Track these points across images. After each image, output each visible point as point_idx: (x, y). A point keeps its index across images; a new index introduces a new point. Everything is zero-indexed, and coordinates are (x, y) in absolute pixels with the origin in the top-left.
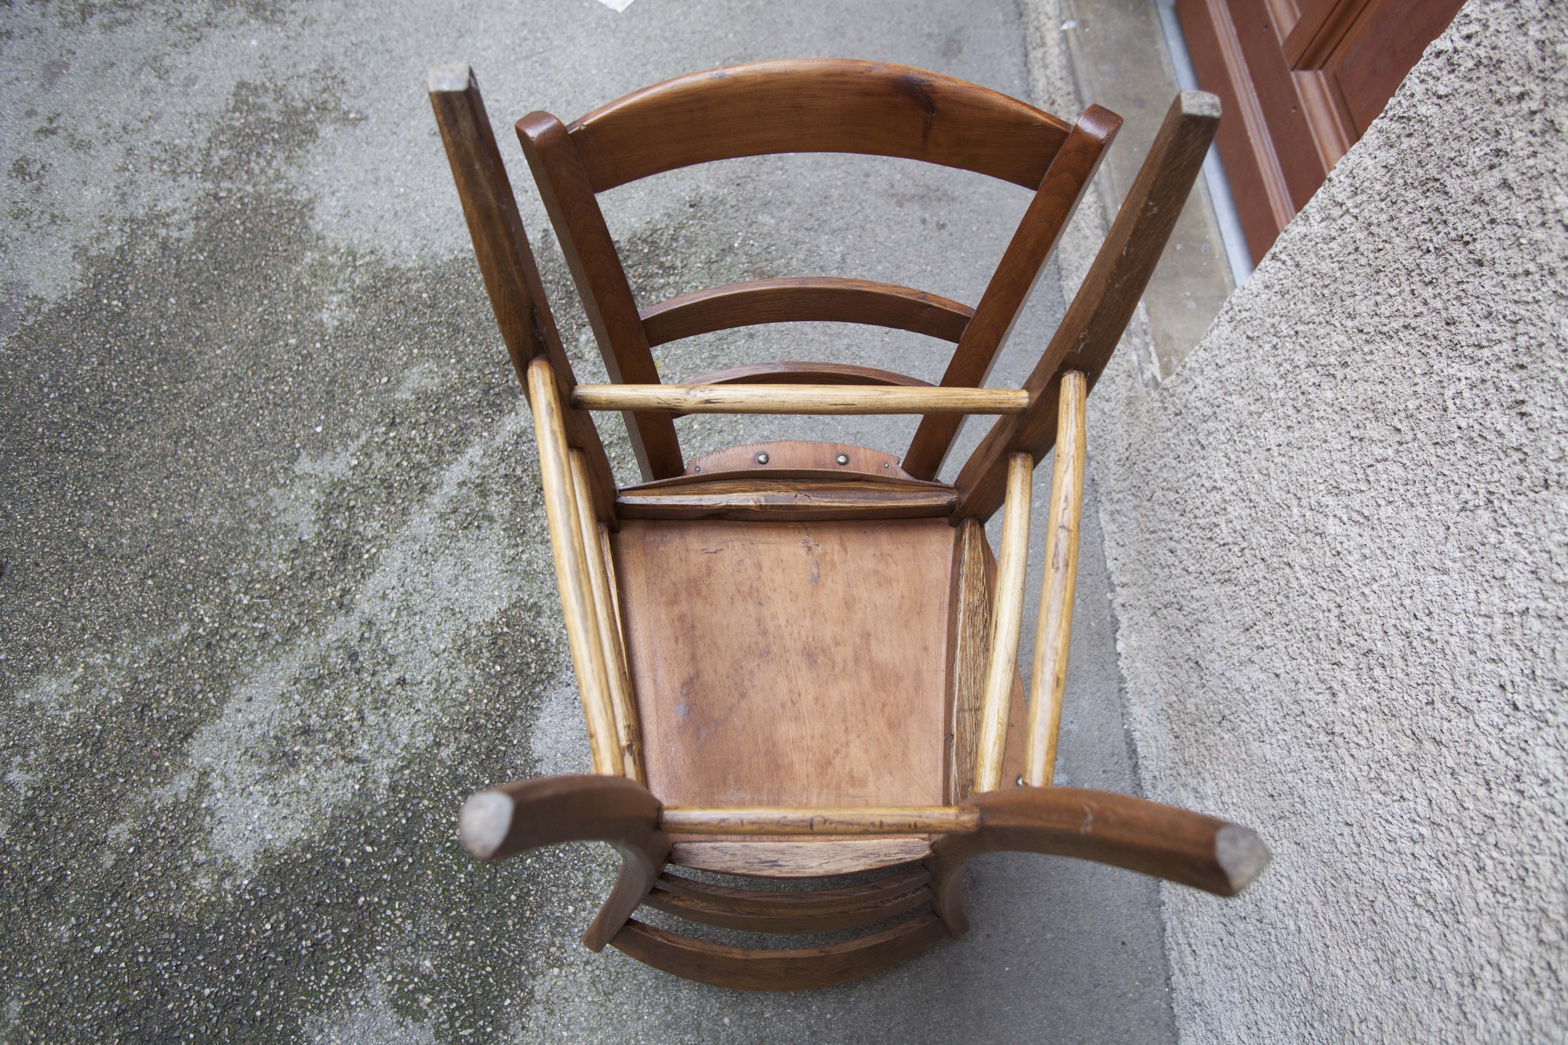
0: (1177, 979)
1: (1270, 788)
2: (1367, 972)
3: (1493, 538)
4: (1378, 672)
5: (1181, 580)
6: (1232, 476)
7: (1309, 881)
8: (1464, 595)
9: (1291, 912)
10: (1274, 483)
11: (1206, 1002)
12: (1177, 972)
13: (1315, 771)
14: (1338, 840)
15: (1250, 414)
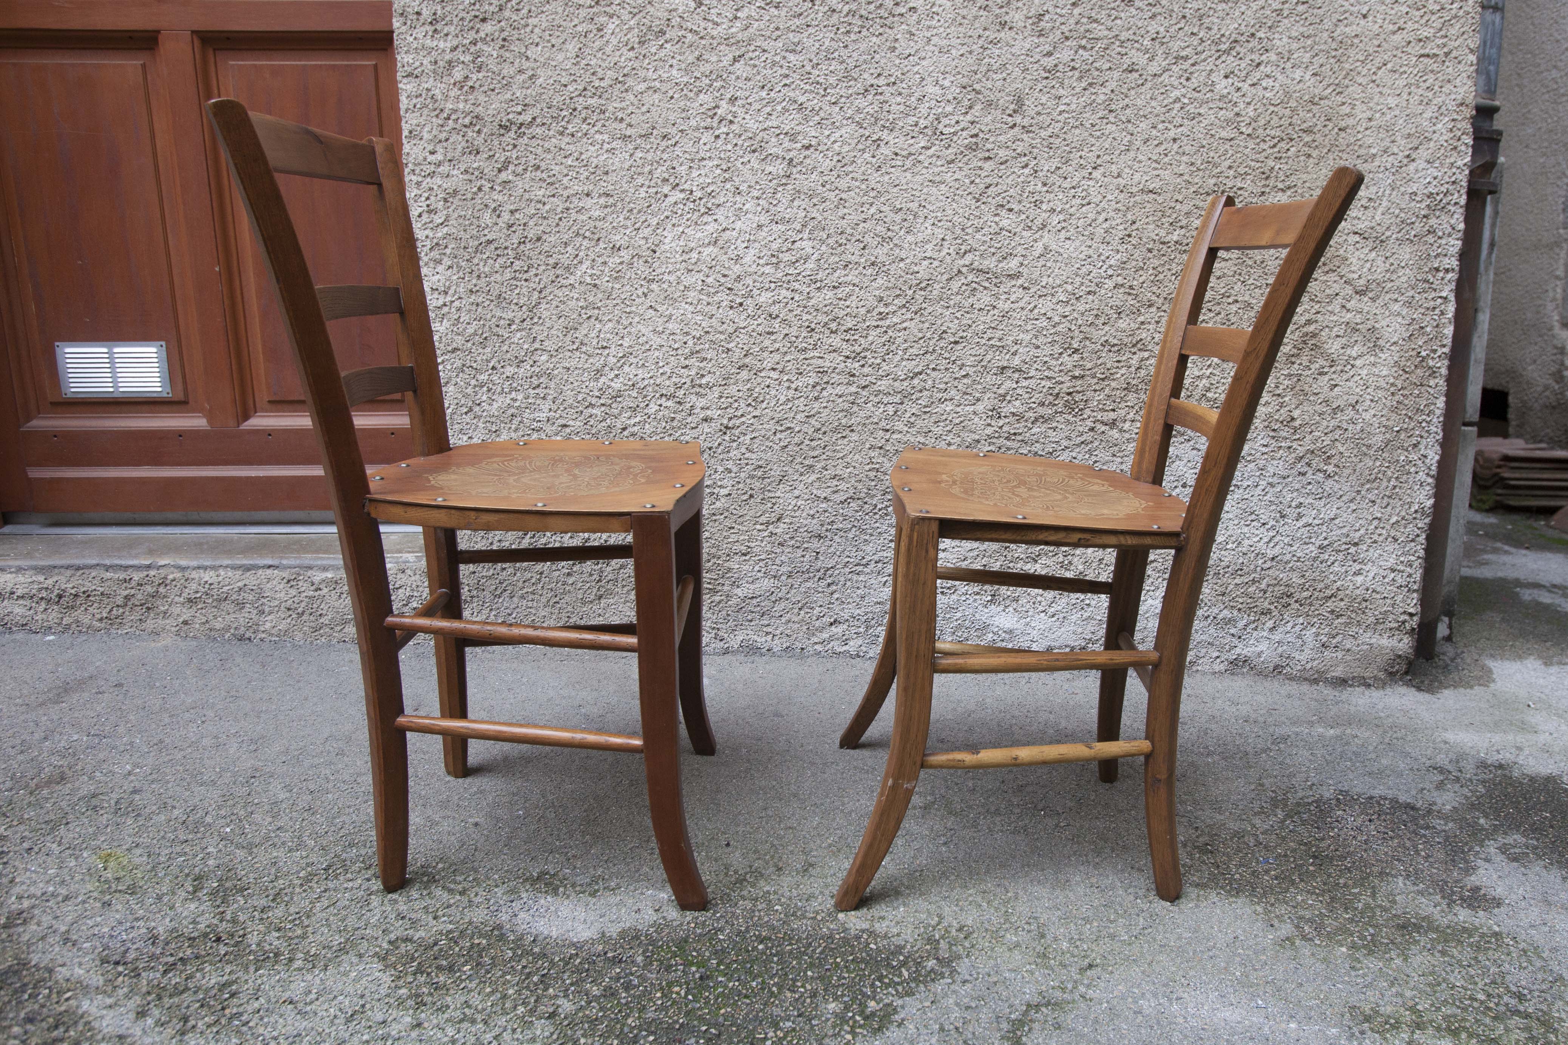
1: (746, 498)
3: (665, 286)
4: (704, 381)
7: (801, 479)
8: (685, 310)
9: (816, 503)
10: (571, 423)
13: (743, 450)
14: (782, 444)
15: (516, 430)
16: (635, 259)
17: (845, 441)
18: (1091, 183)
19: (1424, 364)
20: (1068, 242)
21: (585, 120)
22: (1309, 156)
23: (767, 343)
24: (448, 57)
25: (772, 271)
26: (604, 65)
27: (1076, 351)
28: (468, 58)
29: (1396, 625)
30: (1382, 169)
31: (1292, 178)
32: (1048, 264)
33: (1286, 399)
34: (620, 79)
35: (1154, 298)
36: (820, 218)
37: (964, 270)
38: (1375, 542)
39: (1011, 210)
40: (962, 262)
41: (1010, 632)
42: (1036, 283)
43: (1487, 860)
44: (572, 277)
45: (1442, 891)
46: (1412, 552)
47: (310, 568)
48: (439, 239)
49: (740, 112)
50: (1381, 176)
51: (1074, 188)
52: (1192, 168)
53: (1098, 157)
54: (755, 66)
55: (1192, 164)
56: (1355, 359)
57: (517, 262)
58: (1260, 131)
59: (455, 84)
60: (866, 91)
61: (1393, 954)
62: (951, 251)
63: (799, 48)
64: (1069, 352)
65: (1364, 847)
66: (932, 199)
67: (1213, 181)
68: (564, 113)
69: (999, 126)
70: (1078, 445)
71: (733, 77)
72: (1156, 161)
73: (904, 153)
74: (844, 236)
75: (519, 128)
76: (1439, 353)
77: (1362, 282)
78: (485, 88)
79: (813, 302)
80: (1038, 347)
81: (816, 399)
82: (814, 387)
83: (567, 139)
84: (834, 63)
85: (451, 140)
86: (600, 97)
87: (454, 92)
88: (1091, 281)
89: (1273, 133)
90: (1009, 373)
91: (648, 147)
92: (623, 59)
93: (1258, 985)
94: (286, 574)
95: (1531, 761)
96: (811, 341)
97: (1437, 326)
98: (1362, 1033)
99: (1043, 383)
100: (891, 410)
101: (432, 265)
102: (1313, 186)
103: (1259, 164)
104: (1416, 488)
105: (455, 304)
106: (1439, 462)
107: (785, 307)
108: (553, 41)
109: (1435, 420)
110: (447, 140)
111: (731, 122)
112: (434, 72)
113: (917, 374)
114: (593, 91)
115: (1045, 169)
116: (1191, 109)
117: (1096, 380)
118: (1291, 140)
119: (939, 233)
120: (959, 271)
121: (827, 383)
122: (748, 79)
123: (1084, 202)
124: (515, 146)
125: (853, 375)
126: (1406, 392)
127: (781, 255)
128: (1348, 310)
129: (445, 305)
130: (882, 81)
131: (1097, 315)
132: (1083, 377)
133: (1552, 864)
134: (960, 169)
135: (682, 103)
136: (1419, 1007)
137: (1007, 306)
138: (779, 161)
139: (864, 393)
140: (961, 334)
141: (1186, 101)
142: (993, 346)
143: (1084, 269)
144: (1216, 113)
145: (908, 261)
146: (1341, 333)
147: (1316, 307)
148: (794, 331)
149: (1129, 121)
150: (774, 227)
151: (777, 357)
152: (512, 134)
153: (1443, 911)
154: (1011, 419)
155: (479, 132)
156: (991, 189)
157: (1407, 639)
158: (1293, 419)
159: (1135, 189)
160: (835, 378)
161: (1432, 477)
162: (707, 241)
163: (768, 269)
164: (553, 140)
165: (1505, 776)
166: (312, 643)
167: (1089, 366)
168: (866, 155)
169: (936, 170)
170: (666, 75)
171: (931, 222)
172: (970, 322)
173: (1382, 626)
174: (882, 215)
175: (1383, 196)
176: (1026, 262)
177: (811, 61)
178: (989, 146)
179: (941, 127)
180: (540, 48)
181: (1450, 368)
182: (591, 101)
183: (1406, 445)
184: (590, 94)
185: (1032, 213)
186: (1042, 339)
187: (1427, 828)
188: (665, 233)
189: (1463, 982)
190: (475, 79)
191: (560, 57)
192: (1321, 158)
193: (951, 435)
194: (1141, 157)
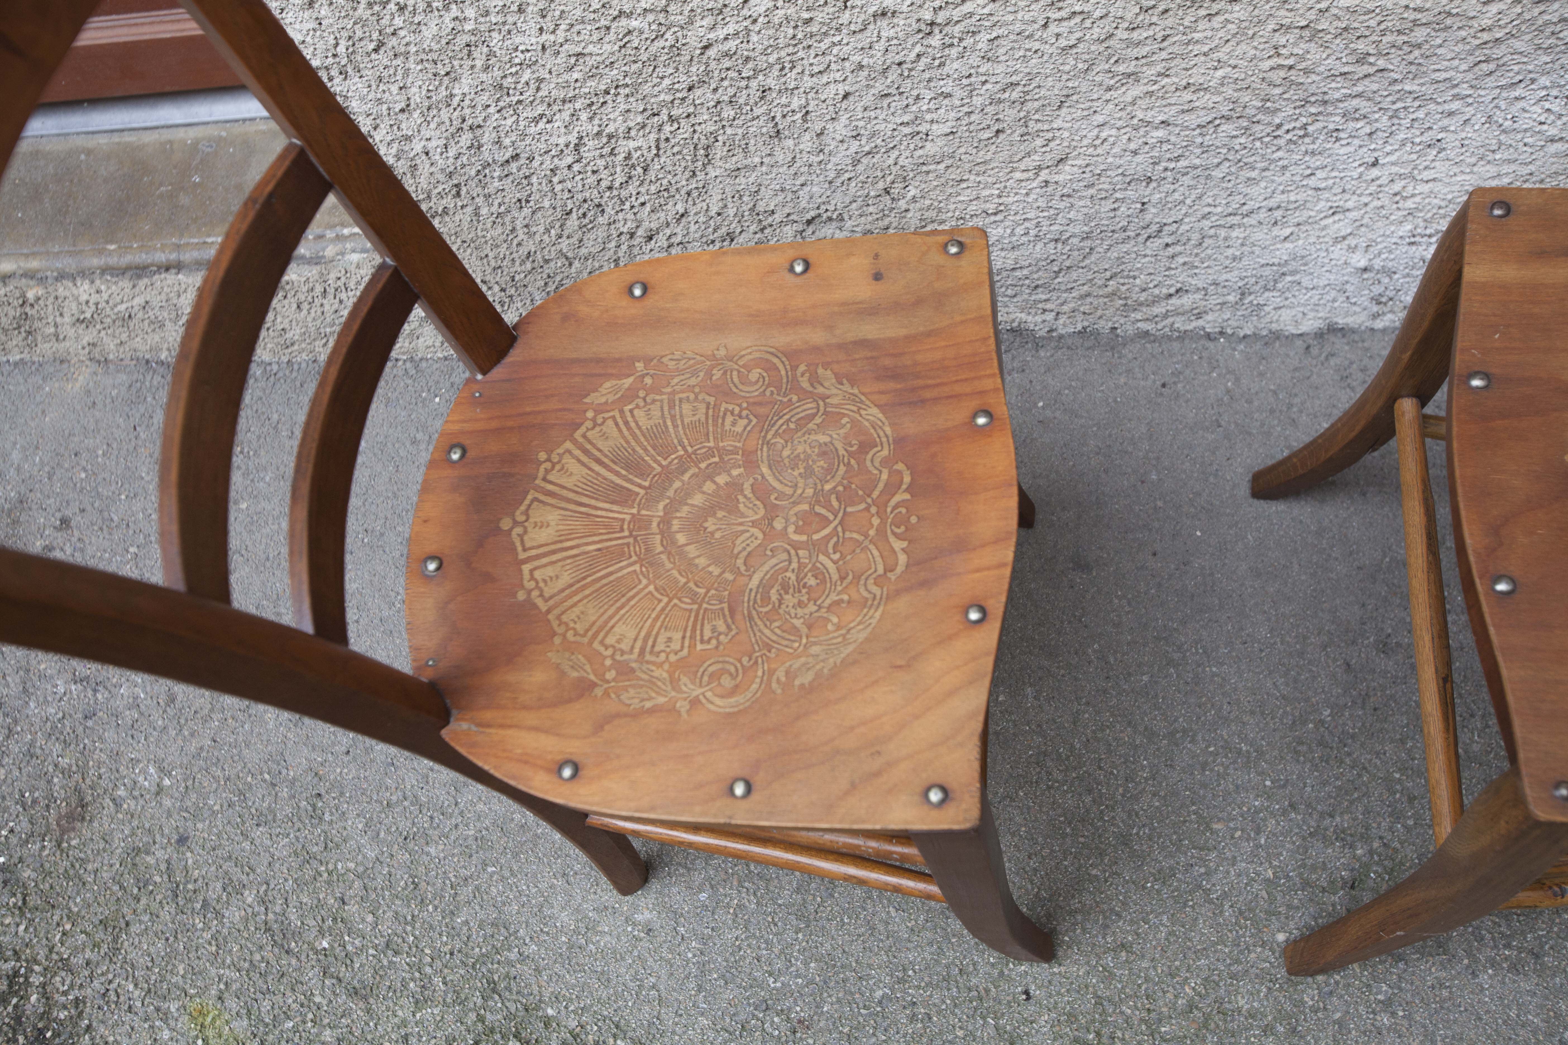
0: (1210, 323)
1: (987, 134)
2: (1221, 34)
5: (693, 228)
6: (566, 115)
7: (1108, 96)
9: (1142, 131)
10: (590, 48)
11: (1240, 284)
12: (1200, 323)
13: (974, 60)
14: (1063, 43)
15: (487, 68)
17: (1217, 21)
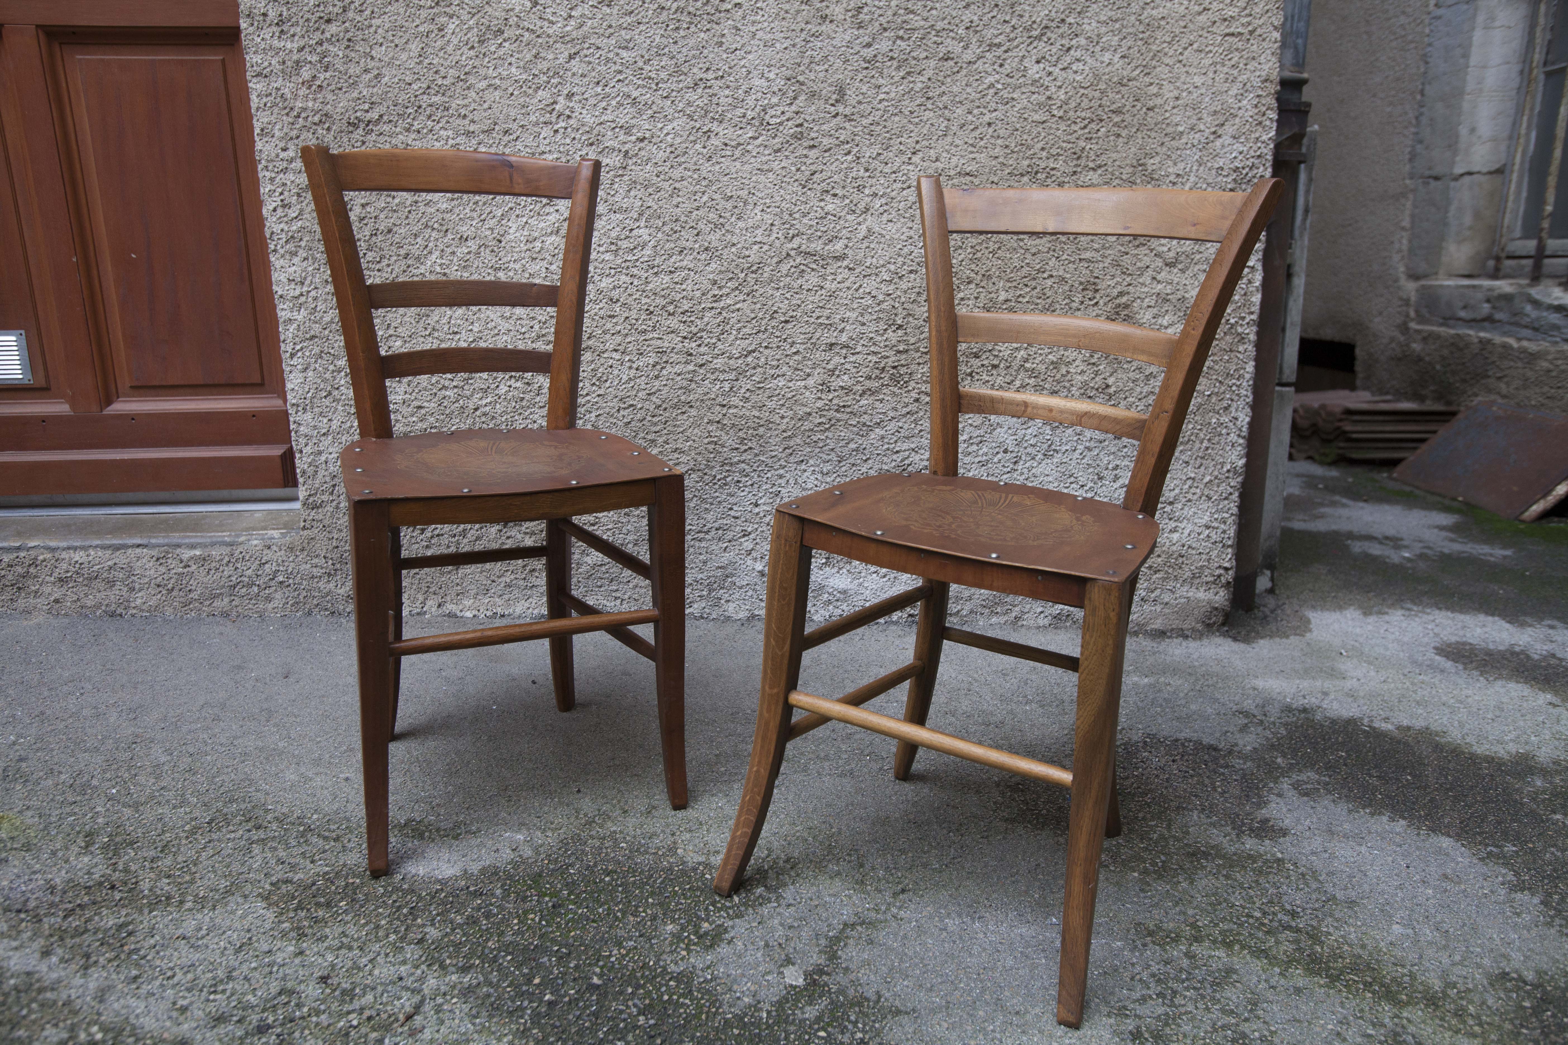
16: (482, 249)
17: (685, 417)
18: (911, 167)
19: (1233, 331)
20: (890, 224)
21: (429, 117)
22: (1119, 136)
23: (609, 326)
24: (295, 57)
25: (612, 258)
26: (446, 64)
27: (900, 327)
28: (315, 58)
29: (1212, 579)
30: (1189, 145)
31: (1103, 157)
32: (872, 246)
33: (1101, 367)
34: (462, 77)
35: (973, 275)
36: (655, 207)
37: (793, 253)
38: (1190, 501)
39: (835, 195)
40: (790, 246)
41: (845, 592)
42: (860, 264)
43: (1280, 795)
44: (423, 267)
45: (1233, 822)
46: (1225, 509)
47: (179, 546)
48: (294, 232)
49: (577, 107)
50: (1188, 152)
51: (894, 172)
52: (1006, 151)
53: (917, 142)
54: (590, 63)
55: (1007, 147)
56: (1166, 328)
57: (370, 254)
58: (1071, 113)
59: (303, 83)
60: (696, 84)
61: (1181, 878)
62: (780, 235)
63: (631, 45)
64: (894, 328)
65: (1166, 784)
66: (761, 186)
67: (1026, 162)
68: (410, 110)
69: (822, 115)
70: (904, 416)
71: (570, 74)
72: (972, 145)
73: (733, 143)
74: (679, 224)
75: (367, 125)
76: (1247, 320)
77: (1172, 254)
78: (333, 87)
79: (651, 286)
80: (864, 324)
81: (657, 377)
82: (654, 366)
83: (413, 136)
84: (665, 58)
85: (302, 137)
86: (443, 95)
87: (303, 91)
88: (912, 261)
89: (1083, 114)
90: (837, 349)
91: (491, 142)
92: (464, 58)
93: (1054, 905)
94: (155, 552)
95: (1335, 706)
96: (650, 323)
97: (1245, 294)
98: (1145, 945)
99: (870, 358)
100: (727, 386)
101: (288, 257)
102: (1123, 164)
103: (1071, 145)
104: (1228, 448)
105: (311, 294)
106: (1250, 424)
107: (625, 291)
108: (397, 41)
109: (1245, 384)
110: (298, 137)
111: (569, 117)
112: (283, 71)
113: (750, 352)
114: (437, 88)
115: (867, 155)
116: (1005, 94)
117: (919, 354)
118: (1101, 120)
119: (768, 218)
120: (788, 255)
121: (666, 362)
122: (583, 76)
123: (905, 186)
124: (364, 143)
125: (691, 355)
126: (1216, 358)
127: (619, 243)
128: (1159, 282)
129: (302, 295)
130: (710, 75)
131: (919, 293)
132: (907, 351)
133: (1340, 798)
134: (787, 158)
135: (522, 100)
136: (1200, 924)
137: (834, 286)
138: (616, 153)
139: (701, 371)
140: (791, 313)
141: (1000, 86)
142: (821, 324)
143: (906, 250)
144: (1029, 97)
145: (739, 246)
146: (1152, 303)
147: (1128, 279)
148: (634, 314)
149: (946, 108)
150: (612, 216)
151: (618, 339)
152: (360, 131)
153: (1231, 840)
154: (841, 392)
155: (329, 129)
156: (816, 176)
157: (1222, 593)
158: (1108, 386)
159: (952, 173)
160: (674, 357)
161: (1244, 438)
162: (549, 231)
163: (607, 256)
164: (400, 136)
165: (1308, 719)
166: (182, 617)
167: (912, 340)
168: (698, 146)
169: (764, 159)
170: (506, 73)
171: (760, 208)
172: (799, 302)
173: (1198, 581)
174: (714, 203)
175: (1191, 171)
176: (850, 245)
177: (643, 57)
178: (813, 135)
179: (767, 117)
180: (384, 48)
181: (1258, 333)
182: (435, 99)
183: (1217, 408)
184: (433, 92)
185: (856, 197)
186: (867, 317)
187: (1227, 767)
188: (510, 224)
189: (1242, 902)
190: (322, 78)
191: (404, 56)
192: (1130, 137)
193: (784, 409)
194: (957, 142)
